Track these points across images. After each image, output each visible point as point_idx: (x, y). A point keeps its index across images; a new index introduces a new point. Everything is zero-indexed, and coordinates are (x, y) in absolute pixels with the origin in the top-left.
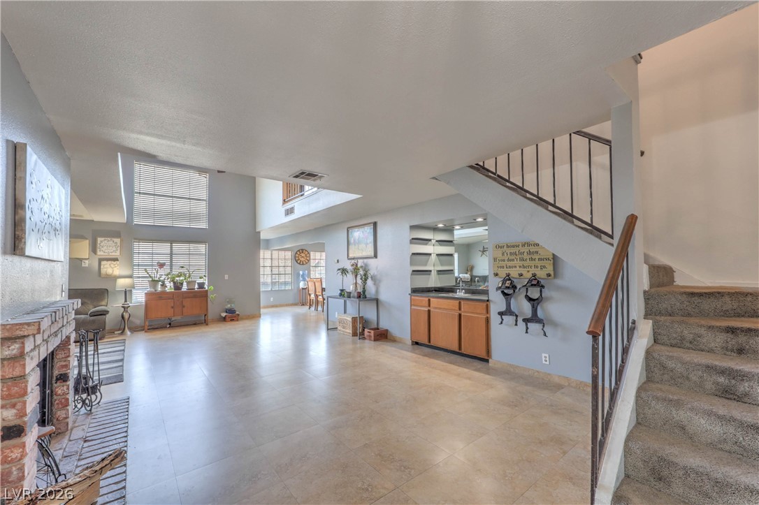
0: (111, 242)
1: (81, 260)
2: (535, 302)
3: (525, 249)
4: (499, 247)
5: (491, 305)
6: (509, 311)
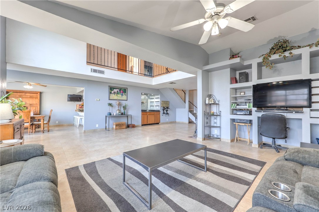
2: (167, 111)
3: (166, 102)
4: (162, 101)
5: (160, 112)
6: (164, 113)
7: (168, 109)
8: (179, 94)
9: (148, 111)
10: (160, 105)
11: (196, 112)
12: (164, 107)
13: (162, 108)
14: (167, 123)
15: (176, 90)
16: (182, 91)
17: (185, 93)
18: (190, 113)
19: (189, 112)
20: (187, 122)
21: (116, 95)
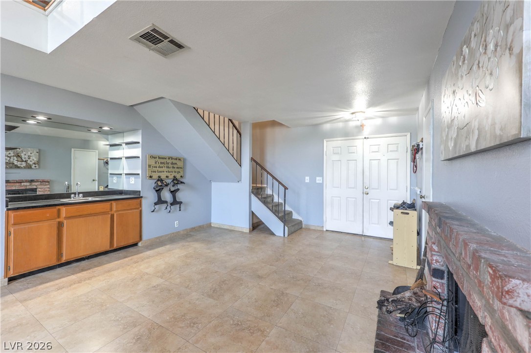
2: (173, 193)
3: (170, 161)
4: (152, 157)
5: (144, 201)
6: (160, 201)
7: (179, 186)
8: (226, 145)
9: (80, 199)
10: (140, 172)
11: (281, 201)
12: (161, 181)
13: (152, 183)
14: (173, 238)
15: (206, 113)
16: (231, 125)
17: (238, 132)
18: (254, 199)
19: (253, 192)
20: (244, 225)
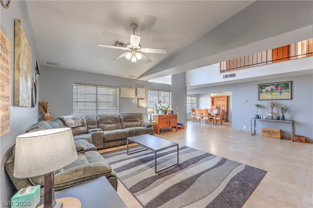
0: (142, 90)
1: (132, 99)
21: (269, 93)
